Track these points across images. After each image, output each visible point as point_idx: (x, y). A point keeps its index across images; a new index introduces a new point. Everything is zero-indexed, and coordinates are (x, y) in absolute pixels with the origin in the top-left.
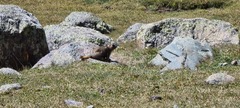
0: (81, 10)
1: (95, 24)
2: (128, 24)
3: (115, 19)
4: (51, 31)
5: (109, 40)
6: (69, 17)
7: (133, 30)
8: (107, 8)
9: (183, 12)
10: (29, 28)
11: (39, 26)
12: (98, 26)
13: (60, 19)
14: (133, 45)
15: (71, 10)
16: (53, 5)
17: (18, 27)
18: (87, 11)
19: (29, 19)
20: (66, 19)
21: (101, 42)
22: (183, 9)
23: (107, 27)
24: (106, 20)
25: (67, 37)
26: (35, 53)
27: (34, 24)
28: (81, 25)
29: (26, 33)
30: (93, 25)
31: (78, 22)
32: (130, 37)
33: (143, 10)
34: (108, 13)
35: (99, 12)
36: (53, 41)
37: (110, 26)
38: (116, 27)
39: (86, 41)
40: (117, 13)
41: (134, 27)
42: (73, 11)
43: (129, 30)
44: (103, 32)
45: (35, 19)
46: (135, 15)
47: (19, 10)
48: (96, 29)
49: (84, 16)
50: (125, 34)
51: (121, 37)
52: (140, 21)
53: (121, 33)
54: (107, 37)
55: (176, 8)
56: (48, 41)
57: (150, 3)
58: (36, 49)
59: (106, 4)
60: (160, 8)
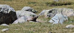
0: (27, 6)
1: (32, 10)
2: (42, 10)
3: (38, 8)
4: (18, 13)
5: (36, 15)
7: (43, 12)
8: (35, 5)
9: (59, 6)
10: (11, 12)
11: (14, 11)
12: (33, 11)
13: (21, 9)
14: (43, 16)
15: (24, 6)
16: (19, 4)
17: (8, 12)
18: (29, 6)
19: (11, 9)
20: (23, 9)
21: (34, 16)
22: (59, 5)
23: (35, 11)
24: (35, 9)
25: (23, 14)
26: (13, 19)
27: (13, 11)
29: (10, 13)
30: (31, 10)
31: (26, 10)
32: (42, 14)
33: (46, 6)
34: (36, 7)
35: (33, 7)
36: (19, 16)
37: (36, 11)
38: (38, 11)
39: (29, 15)
43: (42, 12)
44: (34, 13)
45: (13, 9)
46: (44, 7)
47: (8, 6)
48: (32, 12)
49: (28, 8)
51: (40, 14)
52: (45, 9)
53: (39, 13)
55: (56, 5)
56: (17, 16)
57: (48, 4)
58: (13, 18)
59: (35, 4)
60: (51, 5)
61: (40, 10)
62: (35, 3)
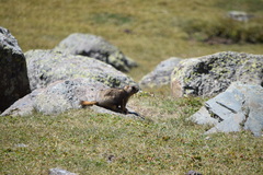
0: (86, 31)
1: (107, 55)
2: (159, 59)
3: (139, 49)
4: (35, 60)
5: (127, 80)
6: (67, 41)
7: (165, 69)
8: (127, 31)
9: (249, 46)
11: (17, 49)
12: (112, 58)
13: (51, 43)
15: (71, 31)
16: (42, 20)
18: (96, 34)
19: (3, 37)
20: (62, 43)
21: (115, 83)
22: (249, 41)
23: (126, 62)
24: (124, 50)
25: (60, 70)
26: (8, 92)
27: (9, 46)
28: (84, 54)
31: (80, 49)
32: (160, 79)
34: (129, 41)
35: (115, 37)
36: (38, 76)
37: (130, 60)
38: (139, 62)
40: (143, 41)
41: (168, 64)
42: (73, 32)
43: (159, 68)
44: (119, 68)
45: (12, 38)
48: (107, 62)
49: (92, 41)
50: (153, 73)
51: (146, 78)
52: (179, 55)
53: (146, 72)
54: (124, 75)
55: (237, 40)
56: (30, 76)
57: (197, 29)
58: (9, 86)
59: (126, 26)
60: (211, 38)
61: (149, 60)
62: (126, 18)
